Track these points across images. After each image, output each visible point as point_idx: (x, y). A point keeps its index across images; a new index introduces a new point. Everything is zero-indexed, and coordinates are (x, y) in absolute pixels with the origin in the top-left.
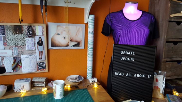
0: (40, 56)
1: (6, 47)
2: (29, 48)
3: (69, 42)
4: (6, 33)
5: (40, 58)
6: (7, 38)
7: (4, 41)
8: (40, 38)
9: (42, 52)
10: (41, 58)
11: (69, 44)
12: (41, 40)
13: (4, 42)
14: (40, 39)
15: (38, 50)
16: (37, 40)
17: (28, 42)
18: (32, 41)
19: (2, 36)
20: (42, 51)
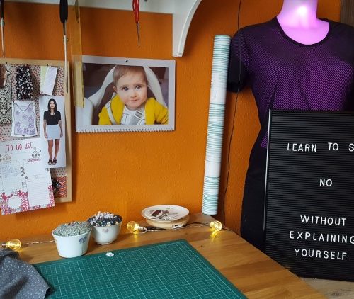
0: (50, 154)
2: (20, 130)
5: (50, 161)
8: (52, 102)
9: (57, 142)
10: (55, 161)
12: (56, 107)
14: (52, 105)
15: (46, 136)
16: (43, 108)
17: (18, 113)
18: (30, 110)
20: (56, 140)
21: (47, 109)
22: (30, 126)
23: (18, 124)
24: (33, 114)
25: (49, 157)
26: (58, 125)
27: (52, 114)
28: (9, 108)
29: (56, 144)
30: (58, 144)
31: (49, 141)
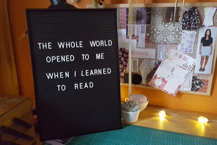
0: (202, 65)
1: (147, 43)
2: (183, 49)
4: (152, 21)
5: (201, 69)
6: (151, 29)
7: (146, 34)
8: (208, 31)
9: (207, 58)
10: (204, 70)
12: (210, 35)
13: (146, 36)
14: (208, 33)
15: (200, 53)
17: (184, 38)
18: (192, 37)
19: (146, 25)
20: (206, 56)
21: (204, 36)
22: (190, 47)
23: (183, 45)
24: (193, 40)
25: (200, 67)
26: (209, 47)
27: (207, 39)
28: (180, 34)
29: (206, 59)
30: (208, 59)
31: (202, 56)
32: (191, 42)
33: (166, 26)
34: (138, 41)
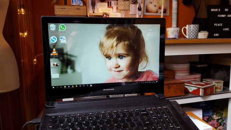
1: (117, 10)
2: (132, 12)
3: (158, 10)
6: (119, 3)
7: (116, 6)
11: (158, 11)
12: (140, 7)
14: (140, 6)
15: (138, 14)
16: (138, 7)
18: (134, 7)
22: (134, 11)
23: (132, 11)
26: (141, 11)
32: (135, 9)
33: (125, 2)
34: (113, 9)
